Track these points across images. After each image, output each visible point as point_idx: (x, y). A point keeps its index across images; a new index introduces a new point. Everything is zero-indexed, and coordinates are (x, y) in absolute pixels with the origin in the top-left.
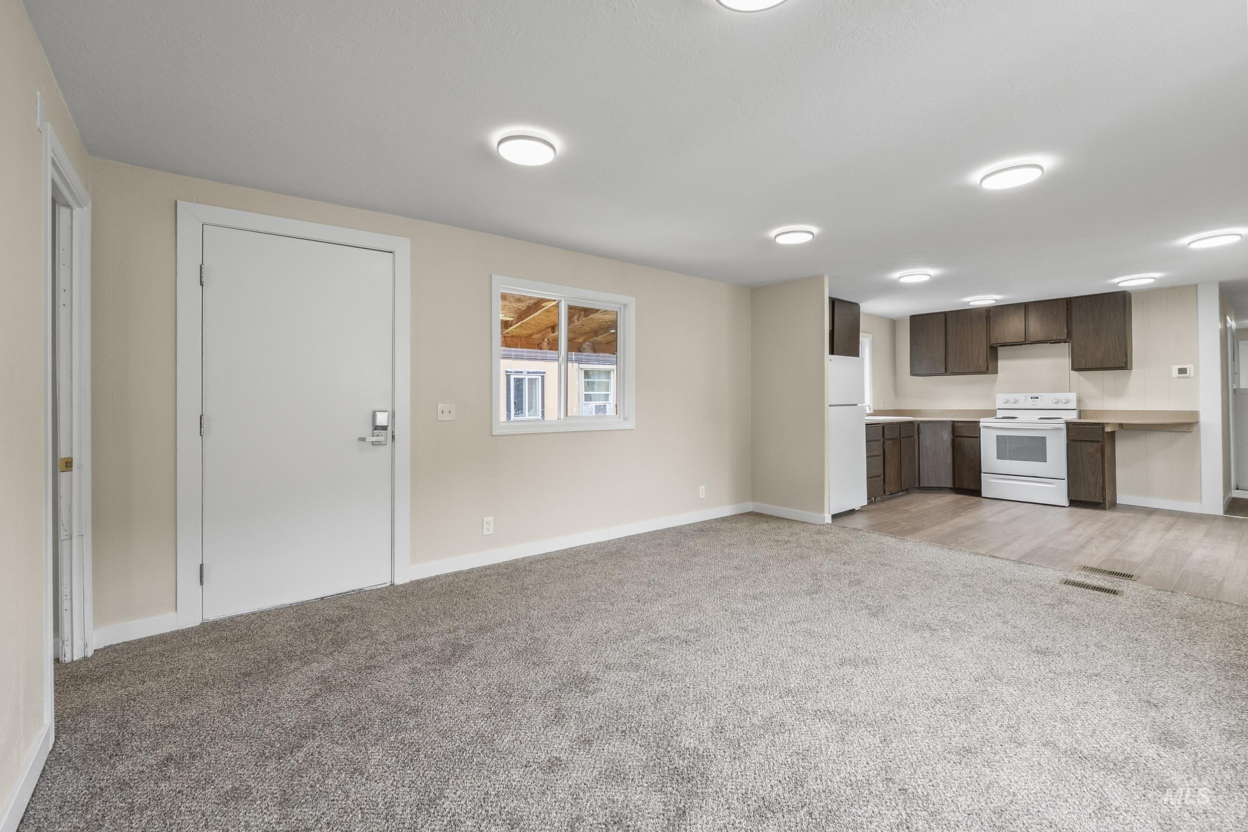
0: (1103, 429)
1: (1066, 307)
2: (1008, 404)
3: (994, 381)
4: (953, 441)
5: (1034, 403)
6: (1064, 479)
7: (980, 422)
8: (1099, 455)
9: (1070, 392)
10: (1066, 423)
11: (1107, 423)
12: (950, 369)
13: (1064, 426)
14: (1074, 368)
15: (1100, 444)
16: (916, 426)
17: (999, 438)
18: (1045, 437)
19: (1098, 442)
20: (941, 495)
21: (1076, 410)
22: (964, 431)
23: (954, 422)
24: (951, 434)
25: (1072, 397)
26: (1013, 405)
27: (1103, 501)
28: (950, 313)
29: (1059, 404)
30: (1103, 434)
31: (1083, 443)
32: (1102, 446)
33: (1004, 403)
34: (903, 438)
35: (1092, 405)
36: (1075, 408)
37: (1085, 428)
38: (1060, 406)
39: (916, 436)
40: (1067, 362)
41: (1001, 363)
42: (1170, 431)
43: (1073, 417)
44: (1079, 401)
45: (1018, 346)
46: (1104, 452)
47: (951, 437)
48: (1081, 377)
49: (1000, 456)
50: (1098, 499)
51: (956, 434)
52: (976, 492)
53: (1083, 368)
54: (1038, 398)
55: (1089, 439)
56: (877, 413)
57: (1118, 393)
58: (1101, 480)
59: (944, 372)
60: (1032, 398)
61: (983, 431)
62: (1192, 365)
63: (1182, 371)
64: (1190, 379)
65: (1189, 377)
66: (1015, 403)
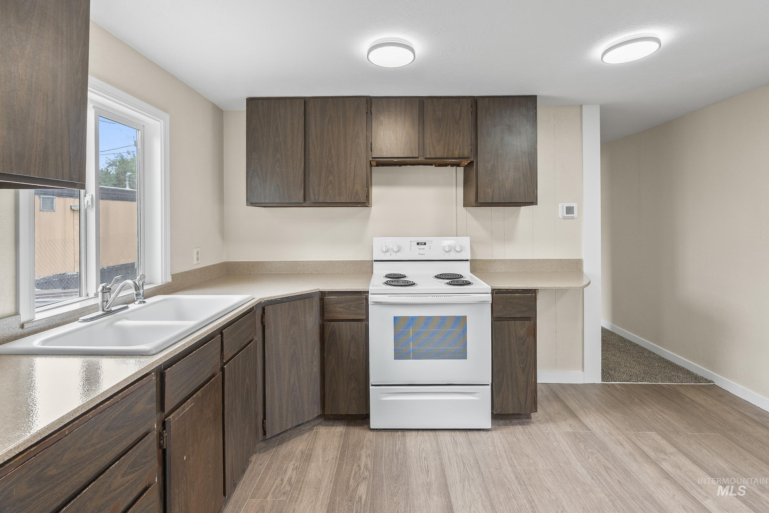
0: (536, 298)
2: (388, 254)
3: (367, 218)
4: (322, 328)
5: (422, 252)
8: (531, 340)
9: (457, 236)
12: (312, 196)
14: (482, 202)
15: (532, 323)
16: (258, 313)
18: (465, 317)
19: (530, 318)
21: (469, 260)
22: (341, 310)
23: (323, 294)
24: (318, 316)
25: (465, 241)
26: (395, 254)
27: (536, 410)
28: (312, 100)
29: (451, 253)
31: (512, 322)
33: (384, 252)
34: (227, 361)
37: (514, 298)
38: (452, 256)
39: (259, 334)
41: (376, 192)
45: (397, 168)
47: (318, 322)
49: (401, 354)
50: (530, 410)
51: (327, 316)
52: (361, 419)
53: (490, 202)
54: (425, 244)
55: (518, 315)
57: (507, 237)
59: (302, 201)
60: (418, 244)
61: (372, 309)
62: (576, 204)
63: (570, 210)
64: (573, 220)
65: (573, 218)
66: (398, 251)
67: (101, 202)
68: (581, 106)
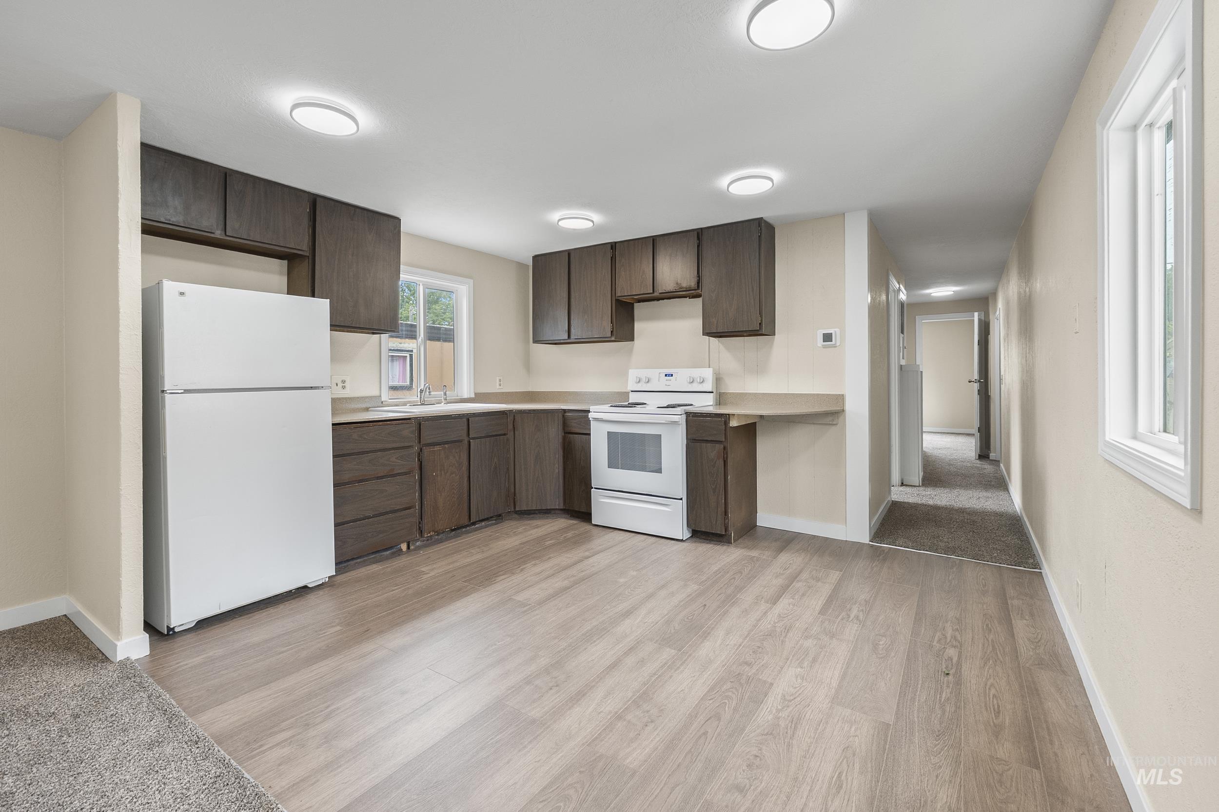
0: (726, 423)
1: (696, 242)
2: (640, 384)
3: (630, 351)
4: (564, 440)
5: (666, 382)
6: (681, 499)
7: (589, 411)
8: (721, 463)
9: (709, 368)
10: (686, 413)
11: (732, 414)
12: (574, 333)
13: (682, 420)
14: (708, 332)
15: (722, 446)
16: (510, 419)
17: (610, 434)
18: (661, 435)
19: (720, 442)
20: (550, 521)
21: (713, 392)
22: (574, 424)
23: (565, 412)
24: (561, 427)
25: (708, 373)
26: (646, 385)
27: (726, 532)
29: (693, 385)
30: (725, 430)
31: (704, 445)
32: (724, 448)
33: (636, 383)
34: (473, 438)
35: (733, 387)
36: (710, 390)
37: (706, 422)
38: (696, 387)
39: (511, 434)
40: (697, 323)
41: (638, 326)
42: (814, 424)
43: (705, 404)
44: (718, 380)
45: (656, 302)
46: (727, 458)
47: (561, 434)
48: (721, 347)
49: (613, 464)
50: (720, 530)
51: (566, 431)
52: (585, 516)
53: (715, 331)
54: (672, 375)
55: (710, 438)
56: (479, 397)
57: (759, 369)
58: (723, 501)
59: (566, 339)
60: (666, 375)
61: (593, 424)
62: (838, 329)
63: (828, 337)
64: (836, 349)
65: (835, 346)
66: (648, 382)
67: (428, 342)
68: (844, 214)
